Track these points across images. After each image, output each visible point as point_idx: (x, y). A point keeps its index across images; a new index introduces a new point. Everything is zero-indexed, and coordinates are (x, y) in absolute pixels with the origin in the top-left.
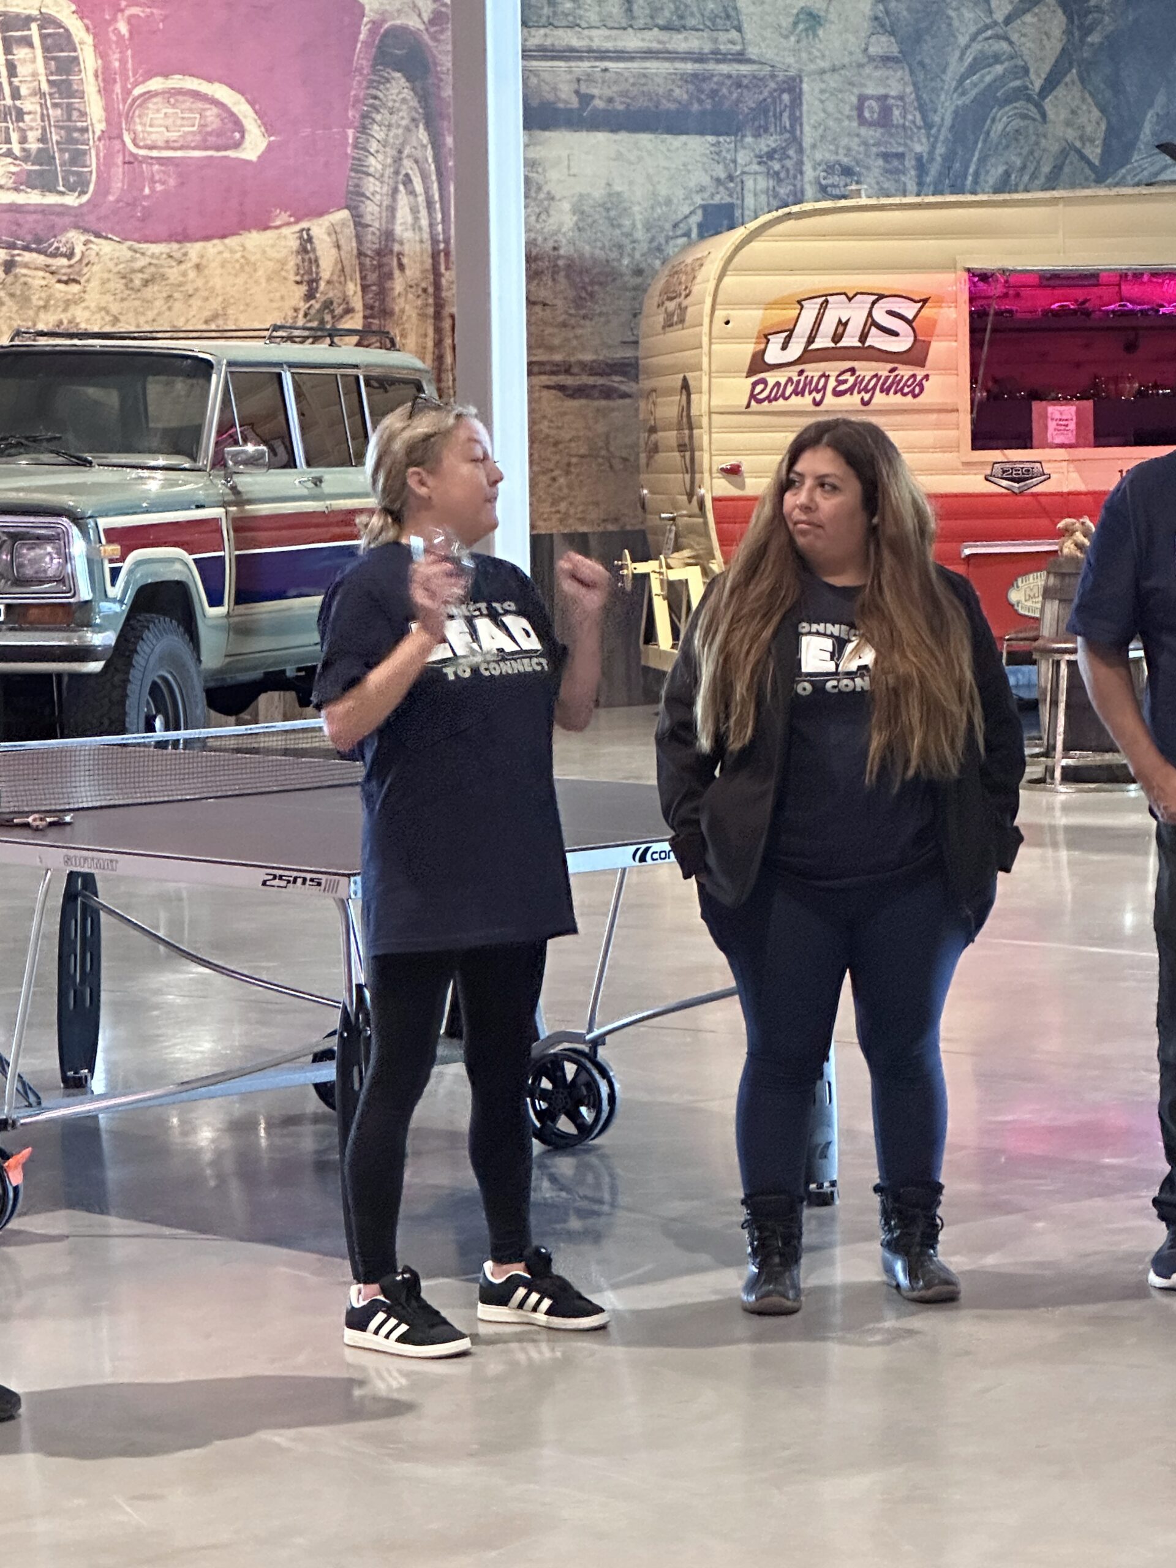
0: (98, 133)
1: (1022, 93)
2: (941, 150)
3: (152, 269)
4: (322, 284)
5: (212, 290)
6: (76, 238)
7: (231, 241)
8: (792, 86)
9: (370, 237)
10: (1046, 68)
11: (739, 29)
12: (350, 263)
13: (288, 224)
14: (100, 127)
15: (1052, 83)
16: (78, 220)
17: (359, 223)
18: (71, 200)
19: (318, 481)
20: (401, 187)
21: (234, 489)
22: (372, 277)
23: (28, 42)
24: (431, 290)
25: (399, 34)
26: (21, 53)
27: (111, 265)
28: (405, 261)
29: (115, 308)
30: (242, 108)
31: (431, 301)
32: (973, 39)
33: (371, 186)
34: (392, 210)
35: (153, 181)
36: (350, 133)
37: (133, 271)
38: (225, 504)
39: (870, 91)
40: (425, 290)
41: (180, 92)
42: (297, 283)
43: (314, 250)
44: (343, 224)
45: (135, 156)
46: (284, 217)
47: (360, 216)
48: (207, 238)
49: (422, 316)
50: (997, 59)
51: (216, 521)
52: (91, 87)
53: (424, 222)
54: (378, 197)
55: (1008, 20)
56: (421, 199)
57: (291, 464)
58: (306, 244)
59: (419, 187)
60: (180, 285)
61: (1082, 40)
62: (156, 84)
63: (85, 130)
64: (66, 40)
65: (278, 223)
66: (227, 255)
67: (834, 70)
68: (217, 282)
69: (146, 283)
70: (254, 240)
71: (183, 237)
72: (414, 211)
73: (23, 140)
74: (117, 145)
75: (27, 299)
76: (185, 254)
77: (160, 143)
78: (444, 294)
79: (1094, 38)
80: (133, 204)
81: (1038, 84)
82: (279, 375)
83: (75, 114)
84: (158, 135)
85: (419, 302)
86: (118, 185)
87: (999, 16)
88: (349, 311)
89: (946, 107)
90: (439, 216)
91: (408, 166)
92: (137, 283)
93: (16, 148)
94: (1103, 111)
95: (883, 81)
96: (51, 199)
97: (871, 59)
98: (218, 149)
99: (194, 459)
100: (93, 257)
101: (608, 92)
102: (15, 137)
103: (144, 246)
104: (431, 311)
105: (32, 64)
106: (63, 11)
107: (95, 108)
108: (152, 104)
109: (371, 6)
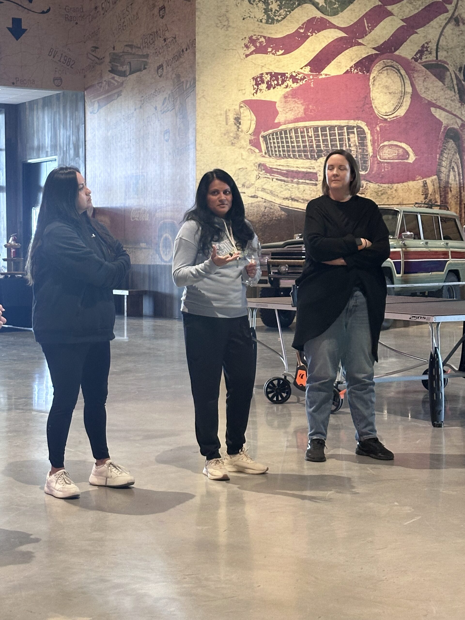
0: (371, 156)
3: (384, 191)
4: (429, 195)
5: (400, 196)
7: (405, 184)
9: (442, 183)
12: (437, 190)
13: (421, 179)
14: (371, 154)
16: (365, 178)
19: (427, 243)
20: (451, 170)
21: (404, 244)
22: (443, 194)
23: (353, 133)
24: (459, 197)
25: (452, 130)
26: (351, 136)
27: (373, 189)
28: (452, 189)
30: (409, 149)
31: (459, 200)
33: (443, 169)
34: (449, 176)
35: (384, 168)
36: (438, 155)
37: (379, 191)
38: (401, 248)
40: (457, 197)
41: (392, 145)
42: (422, 195)
43: (427, 186)
44: (435, 179)
45: (380, 162)
46: (420, 177)
47: (440, 177)
48: (398, 183)
49: (456, 204)
51: (399, 252)
52: (369, 144)
53: (457, 179)
54: (445, 172)
56: (457, 173)
57: (420, 238)
58: (425, 184)
59: (456, 170)
60: (391, 195)
62: (386, 143)
63: (367, 155)
64: (363, 132)
65: (418, 179)
66: (404, 187)
68: (401, 194)
69: (382, 194)
70: (411, 183)
71: (392, 183)
72: (455, 176)
74: (376, 159)
76: (393, 187)
77: (387, 158)
78: (462, 198)
80: (379, 174)
82: (417, 216)
83: (365, 151)
84: (386, 156)
85: (456, 200)
86: (375, 169)
88: (436, 201)
90: (462, 177)
91: (453, 164)
92: (380, 194)
98: (402, 160)
99: (394, 236)
100: (368, 188)
103: (382, 185)
104: (459, 202)
105: (354, 138)
106: (363, 125)
107: (370, 149)
108: (385, 148)
109: (445, 122)
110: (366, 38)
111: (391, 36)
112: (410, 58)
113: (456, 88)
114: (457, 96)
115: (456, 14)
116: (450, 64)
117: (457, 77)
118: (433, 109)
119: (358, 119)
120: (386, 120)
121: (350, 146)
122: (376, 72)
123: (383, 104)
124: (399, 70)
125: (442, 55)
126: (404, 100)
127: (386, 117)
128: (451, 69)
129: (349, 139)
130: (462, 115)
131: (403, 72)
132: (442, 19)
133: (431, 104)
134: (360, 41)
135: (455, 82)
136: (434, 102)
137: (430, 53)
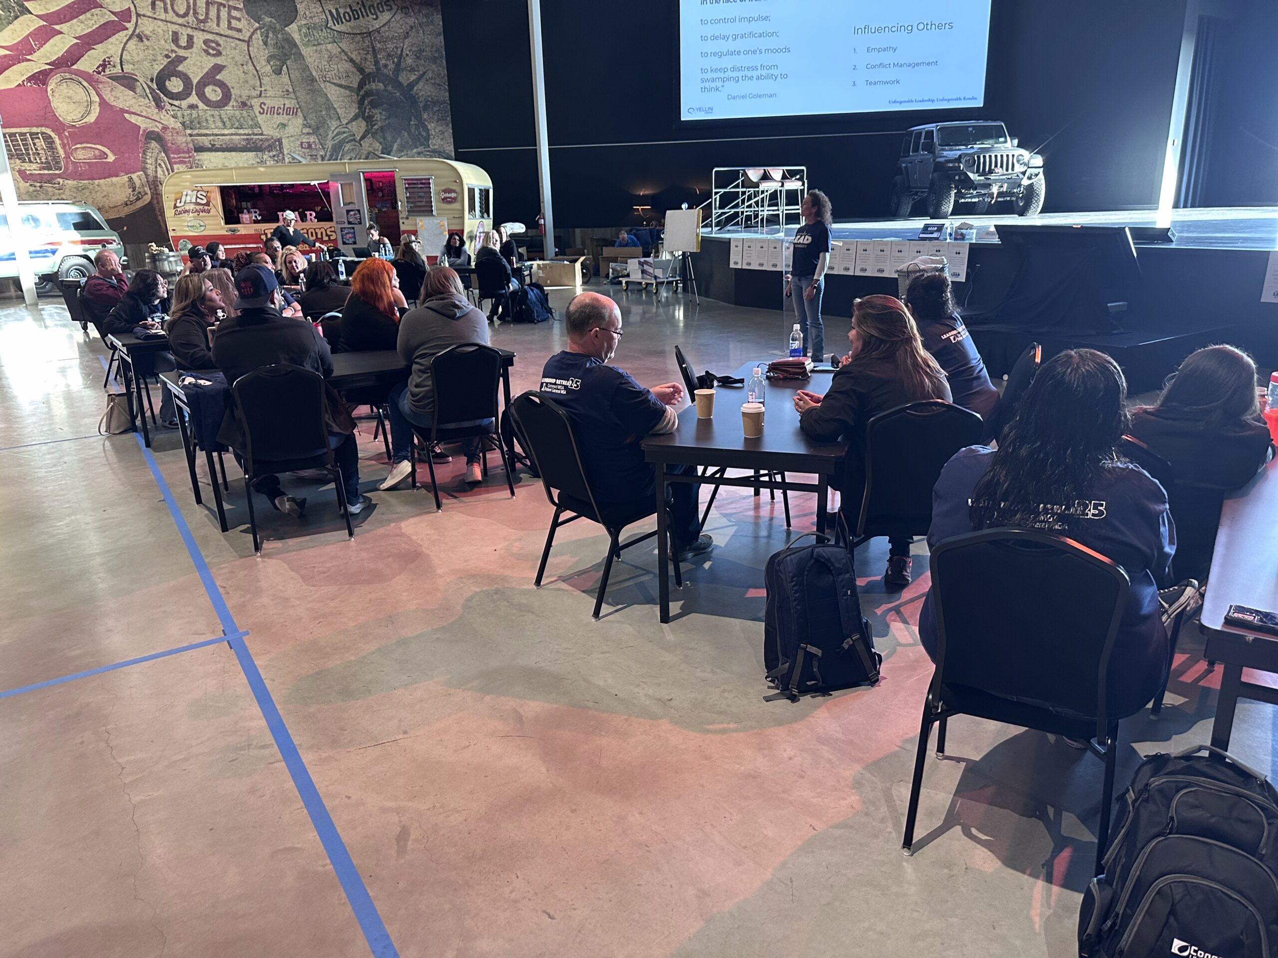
1: (354, 140)
2: (328, 154)
3: (84, 186)
4: (137, 189)
5: (103, 190)
6: (61, 181)
7: (107, 180)
8: (280, 140)
9: (150, 178)
10: (361, 134)
11: (260, 128)
14: (64, 156)
15: (363, 137)
16: (59, 176)
17: (147, 175)
18: (57, 172)
22: (152, 186)
23: (38, 138)
25: (153, 132)
26: (36, 141)
27: (71, 186)
28: (163, 183)
29: (74, 195)
30: (107, 150)
32: (336, 128)
33: (148, 166)
34: (156, 172)
35: (81, 167)
36: (140, 155)
37: (79, 187)
39: (304, 140)
41: (86, 147)
42: (129, 188)
43: (133, 181)
44: (142, 175)
45: (75, 162)
46: (123, 174)
47: (146, 173)
48: (100, 179)
50: (344, 132)
52: (59, 147)
53: (167, 174)
54: (151, 169)
55: (347, 124)
56: (165, 169)
58: (131, 179)
59: (163, 166)
60: (93, 189)
61: (372, 128)
62: (78, 146)
63: (59, 157)
64: (50, 137)
65: (121, 175)
66: (106, 183)
67: (292, 136)
68: (105, 189)
69: (83, 190)
70: (114, 179)
71: (93, 179)
72: (163, 171)
73: (40, 159)
74: (69, 159)
75: (48, 194)
76: (94, 183)
77: (82, 159)
79: (376, 127)
80: (76, 172)
81: (358, 138)
83: (55, 153)
84: (80, 157)
86: (71, 167)
87: (344, 122)
88: (146, 194)
89: (329, 144)
91: (159, 161)
92: (80, 189)
93: (39, 161)
94: (381, 143)
95: (308, 138)
96: (51, 172)
97: (303, 134)
98: (100, 159)
100: (66, 184)
101: (220, 143)
102: (38, 159)
103: (81, 181)
105: (41, 143)
106: (49, 131)
107: (61, 152)
108: (78, 150)
109: (143, 126)
110: (36, 54)
111: (65, 52)
112: (91, 71)
113: (150, 96)
114: (153, 103)
115: (137, 31)
116: (138, 75)
117: (149, 87)
118: (126, 115)
119: (42, 126)
120: (75, 126)
121: (36, 149)
122: (53, 85)
123: (68, 113)
124: (80, 83)
125: (128, 68)
126: (92, 108)
127: (74, 124)
128: (141, 80)
129: (34, 144)
130: (161, 119)
131: (85, 84)
132: (122, 36)
133: (123, 111)
134: (28, 57)
135: (148, 91)
136: (127, 109)
137: (114, 66)
